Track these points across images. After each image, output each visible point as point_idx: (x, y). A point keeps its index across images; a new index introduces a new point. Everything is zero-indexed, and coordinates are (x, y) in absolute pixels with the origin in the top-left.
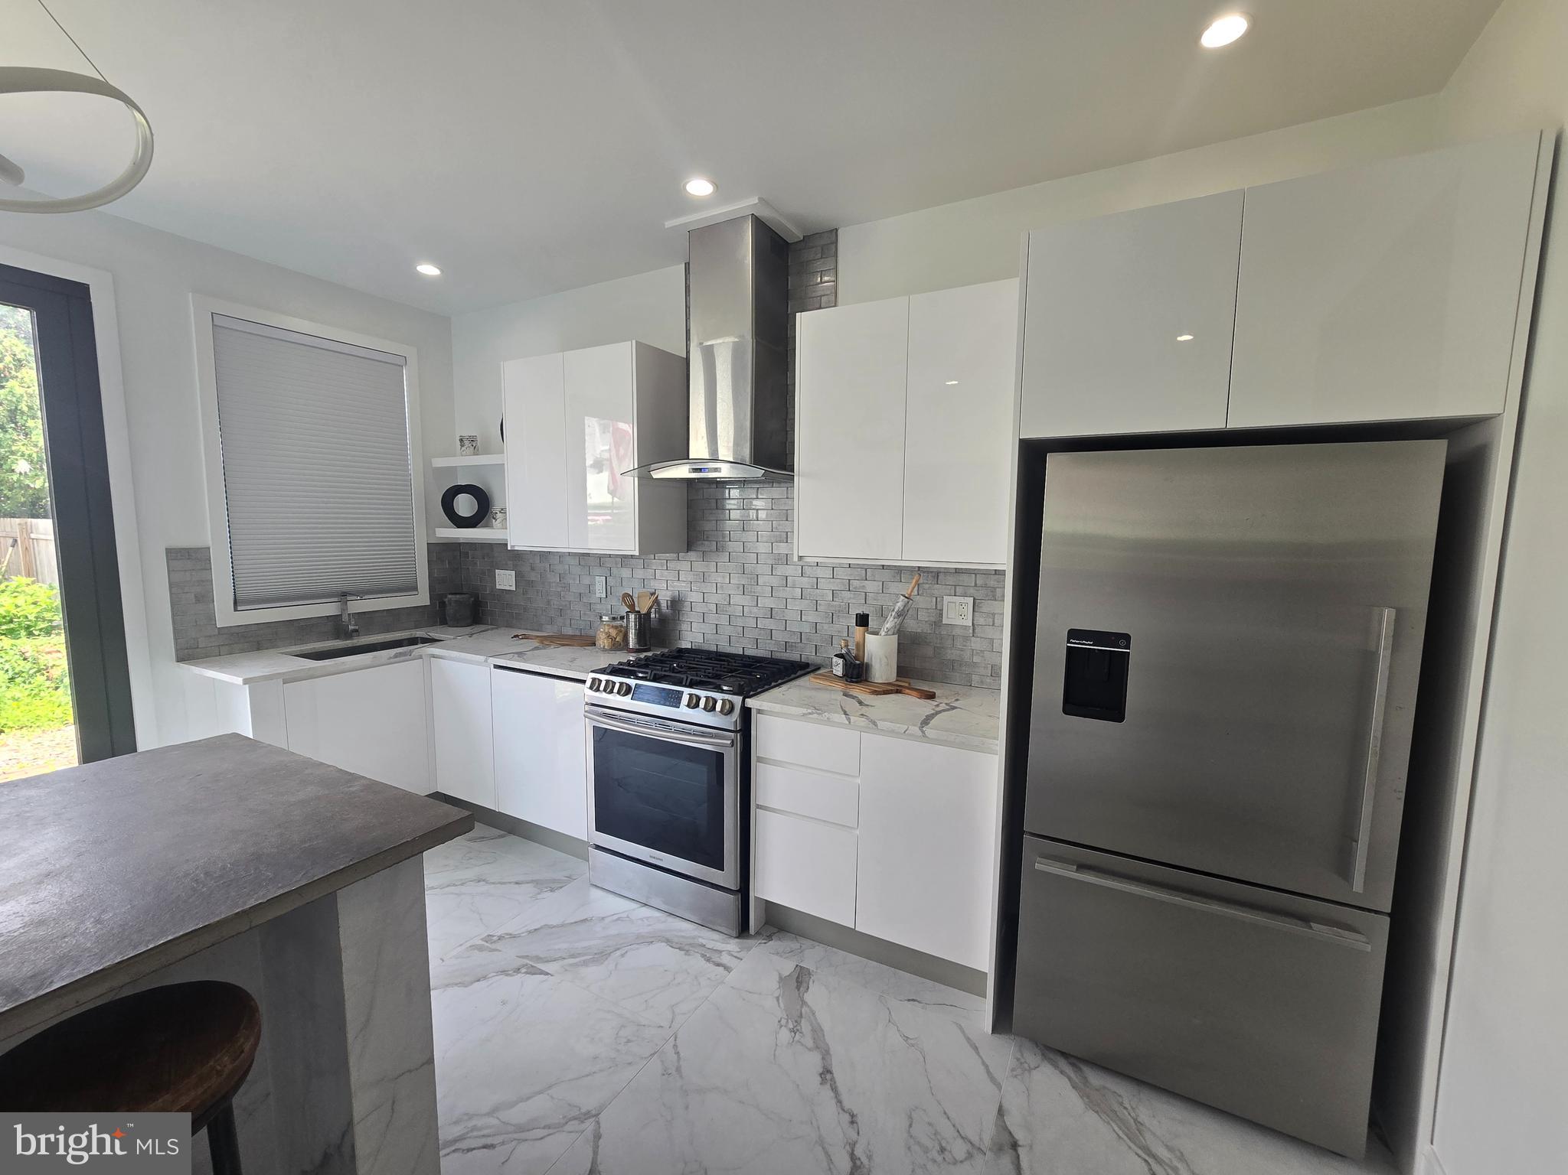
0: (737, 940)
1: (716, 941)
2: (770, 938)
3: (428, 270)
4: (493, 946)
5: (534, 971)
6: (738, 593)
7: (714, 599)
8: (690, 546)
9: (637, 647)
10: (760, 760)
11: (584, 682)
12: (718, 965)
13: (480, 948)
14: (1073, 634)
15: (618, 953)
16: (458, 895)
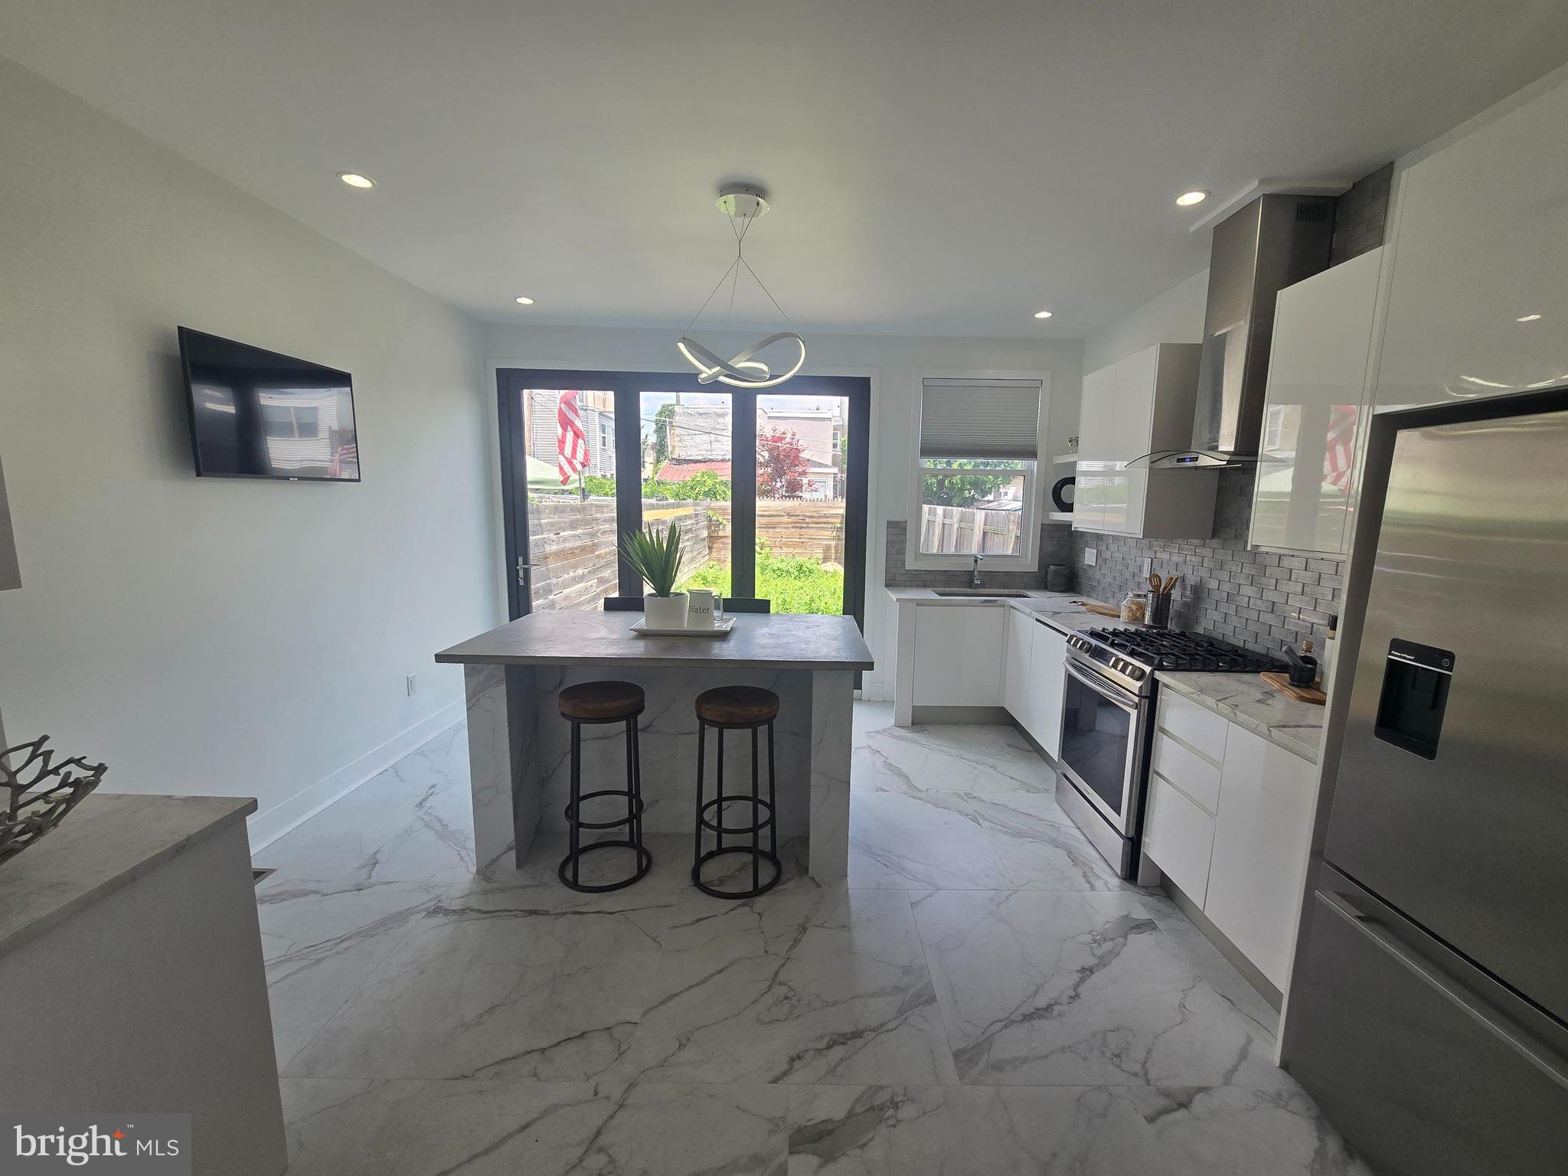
0: (1122, 881)
1: (1105, 872)
2: (1151, 895)
3: (1044, 315)
4: (968, 799)
5: (975, 820)
6: (1247, 583)
7: (1226, 587)
8: (1215, 533)
9: (1151, 624)
10: (1163, 730)
11: (1066, 635)
12: (1088, 882)
13: (959, 796)
14: (1397, 645)
15: (1031, 839)
16: (975, 768)
